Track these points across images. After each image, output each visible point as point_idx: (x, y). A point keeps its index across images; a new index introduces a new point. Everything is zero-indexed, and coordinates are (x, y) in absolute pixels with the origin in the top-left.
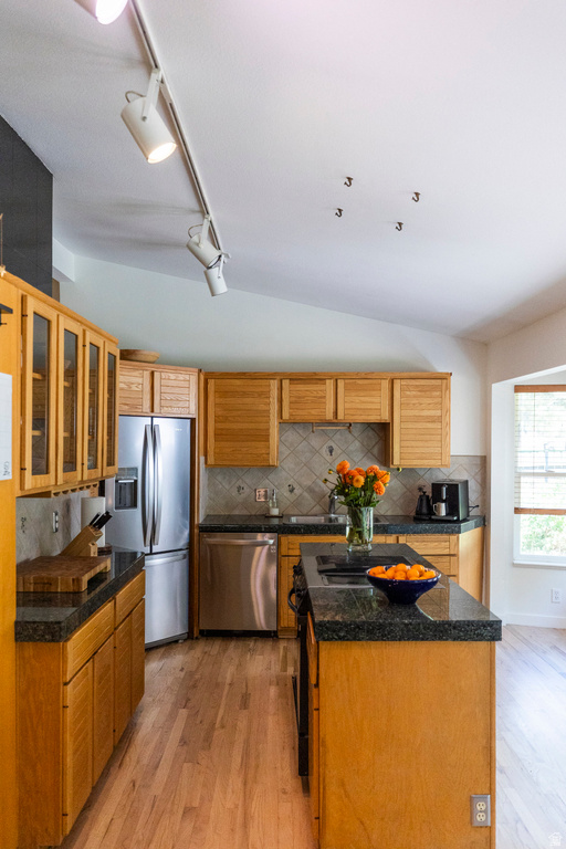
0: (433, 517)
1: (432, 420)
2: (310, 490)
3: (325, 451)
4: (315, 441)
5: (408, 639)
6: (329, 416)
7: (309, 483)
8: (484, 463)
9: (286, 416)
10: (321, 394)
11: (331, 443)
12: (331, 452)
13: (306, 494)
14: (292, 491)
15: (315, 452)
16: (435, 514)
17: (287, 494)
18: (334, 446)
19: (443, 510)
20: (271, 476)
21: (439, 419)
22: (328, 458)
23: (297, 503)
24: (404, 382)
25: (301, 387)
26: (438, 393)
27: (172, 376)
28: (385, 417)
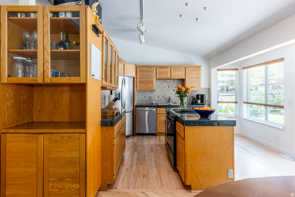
0: (197, 103)
1: (196, 78)
2: (163, 97)
3: (167, 87)
4: (165, 84)
5: (210, 126)
6: (169, 77)
7: (163, 95)
8: (209, 90)
9: (158, 77)
10: (167, 71)
11: (169, 85)
12: (169, 87)
13: (162, 98)
14: (158, 97)
15: (165, 87)
17: (157, 98)
18: (170, 86)
19: (199, 101)
20: (153, 93)
21: (198, 78)
22: (168, 88)
23: (160, 101)
24: (188, 68)
25: (162, 69)
26: (198, 71)
27: (129, 66)
28: (184, 77)
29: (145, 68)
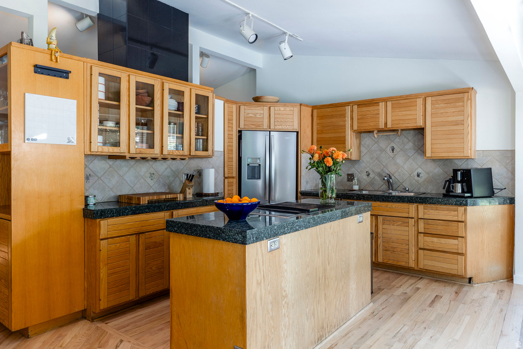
0: (451, 194)
1: (457, 123)
2: (379, 175)
3: (389, 150)
4: (383, 144)
6: (382, 126)
7: (378, 170)
9: (355, 128)
10: (376, 112)
11: (393, 144)
12: (393, 150)
13: (376, 177)
14: (368, 175)
15: (382, 150)
16: (453, 192)
17: (365, 177)
18: (395, 146)
19: (459, 189)
20: (356, 166)
21: (462, 123)
22: (391, 154)
23: (372, 183)
24: (434, 98)
25: (364, 109)
26: (461, 104)
27: (282, 109)
28: (420, 124)
29: (328, 110)
